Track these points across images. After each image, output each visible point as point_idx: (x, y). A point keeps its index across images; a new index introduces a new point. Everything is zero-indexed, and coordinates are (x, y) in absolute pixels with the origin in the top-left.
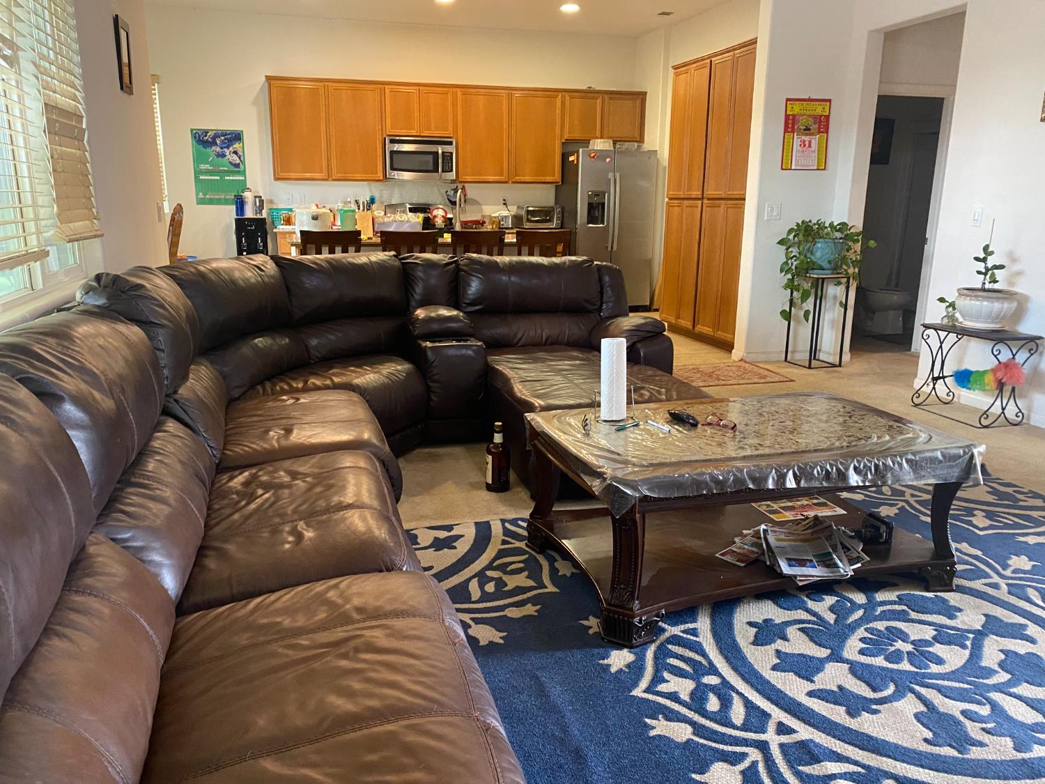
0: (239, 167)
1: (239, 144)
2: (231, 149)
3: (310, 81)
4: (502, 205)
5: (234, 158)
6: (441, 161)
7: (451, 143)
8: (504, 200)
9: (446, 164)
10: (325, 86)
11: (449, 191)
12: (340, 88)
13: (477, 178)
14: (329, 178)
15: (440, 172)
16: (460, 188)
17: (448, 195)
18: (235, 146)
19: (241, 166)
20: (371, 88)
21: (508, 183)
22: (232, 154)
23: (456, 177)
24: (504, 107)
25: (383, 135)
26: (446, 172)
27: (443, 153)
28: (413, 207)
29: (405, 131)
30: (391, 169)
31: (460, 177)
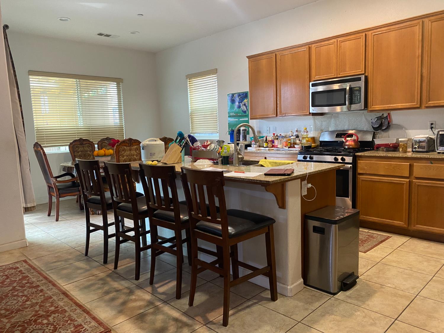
1: (247, 99)
2: (243, 103)
3: (268, 54)
4: (429, 129)
5: (244, 108)
6: (348, 95)
7: (359, 79)
8: (432, 124)
9: (354, 97)
10: (276, 55)
11: (373, 119)
12: (284, 54)
13: (386, 106)
14: (277, 116)
15: (347, 105)
16: (385, 115)
17: (372, 122)
18: (245, 101)
19: (247, 112)
20: (303, 49)
21: (421, 109)
22: (243, 106)
23: (365, 107)
24: (418, 35)
25: (310, 82)
26: (355, 104)
27: (351, 88)
28: (340, 133)
29: (326, 76)
30: (312, 106)
31: (369, 107)
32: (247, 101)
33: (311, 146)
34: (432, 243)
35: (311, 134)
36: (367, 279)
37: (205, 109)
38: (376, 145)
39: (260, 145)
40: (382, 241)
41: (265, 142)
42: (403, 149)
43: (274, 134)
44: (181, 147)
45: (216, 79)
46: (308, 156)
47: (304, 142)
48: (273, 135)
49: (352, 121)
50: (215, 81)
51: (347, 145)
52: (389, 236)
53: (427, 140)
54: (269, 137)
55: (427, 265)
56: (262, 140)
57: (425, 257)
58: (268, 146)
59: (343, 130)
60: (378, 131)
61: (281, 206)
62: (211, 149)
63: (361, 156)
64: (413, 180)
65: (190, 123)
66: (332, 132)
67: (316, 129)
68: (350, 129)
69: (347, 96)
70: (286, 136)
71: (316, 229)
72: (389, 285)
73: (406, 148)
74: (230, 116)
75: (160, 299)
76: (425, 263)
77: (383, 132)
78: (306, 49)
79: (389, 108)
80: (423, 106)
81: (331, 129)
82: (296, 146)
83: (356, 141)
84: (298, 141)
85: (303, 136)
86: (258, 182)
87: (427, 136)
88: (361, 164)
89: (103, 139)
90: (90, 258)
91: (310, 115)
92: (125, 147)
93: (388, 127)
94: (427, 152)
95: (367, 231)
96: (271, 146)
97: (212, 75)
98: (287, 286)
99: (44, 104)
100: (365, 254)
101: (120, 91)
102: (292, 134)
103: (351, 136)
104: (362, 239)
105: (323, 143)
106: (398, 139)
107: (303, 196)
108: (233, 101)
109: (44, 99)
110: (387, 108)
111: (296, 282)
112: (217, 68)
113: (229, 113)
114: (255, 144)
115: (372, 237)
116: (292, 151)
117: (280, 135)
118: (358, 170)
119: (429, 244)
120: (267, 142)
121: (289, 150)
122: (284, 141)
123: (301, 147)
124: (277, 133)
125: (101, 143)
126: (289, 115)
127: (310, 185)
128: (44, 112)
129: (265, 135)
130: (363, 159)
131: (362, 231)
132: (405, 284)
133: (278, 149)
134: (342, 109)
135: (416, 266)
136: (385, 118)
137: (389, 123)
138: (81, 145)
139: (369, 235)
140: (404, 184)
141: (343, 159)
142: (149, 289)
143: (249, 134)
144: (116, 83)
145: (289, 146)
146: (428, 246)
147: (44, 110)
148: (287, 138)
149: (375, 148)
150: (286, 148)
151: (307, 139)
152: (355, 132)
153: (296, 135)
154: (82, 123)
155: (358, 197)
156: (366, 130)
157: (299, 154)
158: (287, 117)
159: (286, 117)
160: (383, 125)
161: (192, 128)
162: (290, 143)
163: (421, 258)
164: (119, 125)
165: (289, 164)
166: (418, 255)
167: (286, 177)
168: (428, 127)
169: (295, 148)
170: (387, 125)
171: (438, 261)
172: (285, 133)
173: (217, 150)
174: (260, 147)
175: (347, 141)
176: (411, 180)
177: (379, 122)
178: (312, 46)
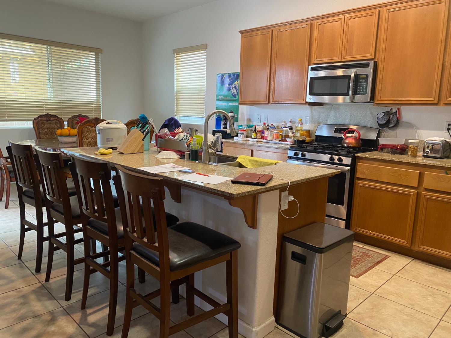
0: (236, 97)
1: (238, 81)
2: (233, 85)
3: (263, 29)
4: (446, 130)
5: (234, 91)
6: (352, 84)
7: (367, 65)
8: (449, 125)
9: (359, 87)
10: (272, 31)
11: (380, 114)
12: (282, 30)
13: (397, 100)
14: (269, 103)
15: (350, 95)
16: (394, 111)
17: (378, 118)
18: (235, 83)
19: (237, 96)
20: (304, 25)
21: (439, 106)
22: (233, 89)
23: (371, 100)
24: (443, 15)
25: (309, 65)
26: (359, 94)
27: (356, 76)
28: (340, 128)
29: (328, 59)
30: (310, 94)
31: (376, 99)
32: (237, 84)
33: (305, 141)
34: (438, 269)
35: (306, 127)
36: (356, 319)
37: (191, 89)
38: (380, 145)
39: (248, 135)
40: (378, 262)
41: (253, 133)
42: (412, 152)
43: (265, 124)
44: (144, 134)
45: (206, 56)
46: (299, 153)
47: (298, 135)
48: (263, 125)
49: (354, 114)
50: (204, 58)
51: (346, 143)
52: (387, 255)
53: (443, 144)
54: (259, 127)
55: (433, 301)
56: (251, 129)
57: (429, 288)
58: (257, 137)
59: (343, 124)
60: (383, 129)
61: (250, 225)
62: (180, 139)
63: (361, 158)
64: (422, 192)
65: (175, 104)
66: (331, 126)
67: (312, 121)
68: (351, 124)
69: (350, 85)
70: (278, 127)
71: (295, 256)
72: (384, 331)
73: (416, 152)
74: (218, 100)
75: (86, 333)
76: (430, 299)
77: (390, 130)
78: (307, 26)
79: (400, 103)
80: (442, 103)
81: (330, 122)
82: (287, 139)
83: (358, 138)
84: (291, 134)
85: (297, 129)
86: (219, 193)
87: (443, 139)
88: (361, 166)
89: (75, 116)
90: (23, 263)
91: (307, 104)
92: (90, 128)
93: (397, 124)
94: (441, 158)
95: (362, 246)
96: (260, 137)
97: (201, 51)
98: (251, 328)
99: (14, 72)
100: (357, 279)
101: (99, 63)
102: (286, 125)
103: (352, 132)
104: (355, 257)
105: (319, 138)
106: (407, 140)
107: (282, 211)
108: (222, 83)
109: (14, 66)
110: (397, 102)
111: (264, 322)
112: (207, 43)
113: (217, 96)
114: (242, 134)
115: (367, 256)
116: (282, 146)
117: (272, 125)
118: (357, 174)
119: (435, 269)
120: (256, 133)
121: (279, 144)
122: (275, 133)
123: (293, 141)
124: (268, 123)
125: (71, 120)
126: (283, 102)
127: (292, 198)
128: (14, 81)
129: (255, 123)
130: (364, 161)
131: (356, 246)
132: (404, 331)
133: (267, 141)
134: (344, 100)
135: (418, 302)
136: (394, 114)
137: (398, 120)
138: (48, 121)
139: (363, 253)
140: (410, 195)
141: (340, 160)
142: (78, 316)
143: (238, 122)
144: (94, 54)
145: (280, 138)
146: (433, 272)
147: (14, 79)
148: (279, 129)
149: (379, 148)
150: (277, 141)
151: (301, 132)
152: (357, 128)
153: (289, 126)
154: (52, 97)
155: (355, 206)
156: (369, 126)
157: (289, 150)
158: (281, 105)
159: (279, 105)
160: (391, 121)
161: (177, 110)
162: (282, 135)
163: (424, 290)
164: (95, 101)
165: (271, 164)
166: (421, 286)
167: (260, 187)
168: (445, 129)
169: (286, 141)
170: (396, 122)
171: (445, 297)
172: (277, 122)
173: (186, 140)
174: (247, 137)
175: (347, 138)
176: (419, 191)
177: (387, 118)
178: (314, 23)
